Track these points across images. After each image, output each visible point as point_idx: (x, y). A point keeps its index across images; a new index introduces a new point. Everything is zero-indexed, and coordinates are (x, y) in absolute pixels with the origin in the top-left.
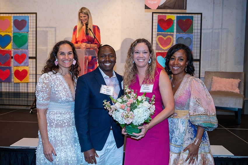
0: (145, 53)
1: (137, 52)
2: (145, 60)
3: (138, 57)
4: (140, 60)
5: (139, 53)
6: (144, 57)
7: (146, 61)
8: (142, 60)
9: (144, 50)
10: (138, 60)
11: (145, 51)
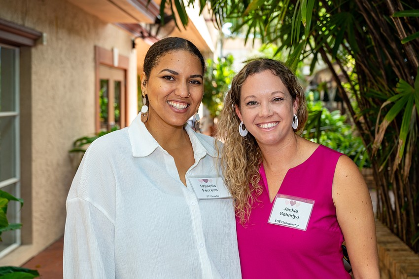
0: (277, 100)
1: (253, 103)
2: (278, 122)
3: (257, 116)
4: (266, 126)
5: (258, 103)
6: (275, 113)
7: (282, 125)
8: (270, 125)
9: (273, 93)
10: (258, 125)
11: (278, 95)
